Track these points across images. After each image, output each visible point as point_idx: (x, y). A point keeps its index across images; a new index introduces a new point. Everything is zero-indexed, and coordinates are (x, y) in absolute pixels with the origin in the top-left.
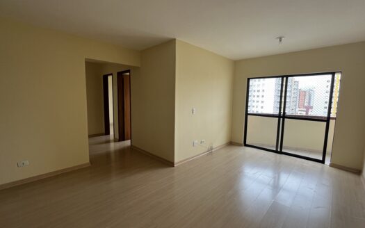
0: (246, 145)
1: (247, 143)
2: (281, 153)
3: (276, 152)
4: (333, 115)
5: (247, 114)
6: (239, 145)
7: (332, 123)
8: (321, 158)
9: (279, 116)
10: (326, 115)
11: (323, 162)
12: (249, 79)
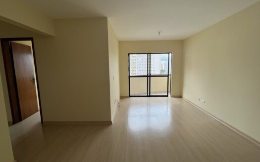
0: (130, 96)
1: (131, 95)
2: (150, 96)
3: (147, 96)
4: (170, 74)
5: (130, 77)
6: (126, 97)
7: (170, 76)
8: (166, 95)
9: (147, 76)
10: (167, 74)
11: (167, 96)
12: (129, 54)
